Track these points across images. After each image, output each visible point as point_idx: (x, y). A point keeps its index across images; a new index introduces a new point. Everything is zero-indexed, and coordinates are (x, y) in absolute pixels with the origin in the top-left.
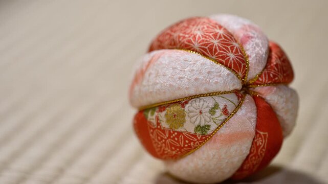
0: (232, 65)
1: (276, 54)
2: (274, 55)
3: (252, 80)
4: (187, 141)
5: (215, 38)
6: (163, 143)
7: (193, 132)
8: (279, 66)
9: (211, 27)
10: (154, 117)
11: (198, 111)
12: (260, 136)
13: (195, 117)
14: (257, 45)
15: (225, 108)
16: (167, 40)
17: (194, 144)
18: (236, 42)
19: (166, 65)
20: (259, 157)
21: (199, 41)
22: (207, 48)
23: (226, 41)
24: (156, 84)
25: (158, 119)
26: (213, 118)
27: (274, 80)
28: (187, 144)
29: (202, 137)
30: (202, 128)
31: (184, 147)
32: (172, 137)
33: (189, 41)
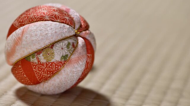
0: (69, 22)
4: (57, 67)
5: (55, 11)
6: (43, 71)
9: (49, 8)
10: (35, 59)
11: (61, 48)
12: (89, 57)
13: (60, 52)
15: (73, 44)
17: (60, 67)
19: (35, 30)
21: (48, 14)
22: (53, 17)
23: (61, 12)
25: (38, 59)
26: (69, 50)
29: (64, 62)
30: (64, 56)
31: (55, 70)
32: (48, 66)
33: (42, 16)
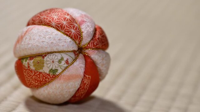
0: (73, 36)
1: (99, 32)
2: (98, 33)
3: (84, 45)
4: (44, 78)
5: (65, 20)
6: (31, 78)
7: (48, 72)
8: (100, 39)
9: (63, 14)
10: (26, 63)
11: (52, 61)
12: (86, 78)
13: (50, 64)
14: (88, 26)
15: (67, 60)
16: (37, 20)
17: (48, 79)
18: (76, 23)
19: (36, 33)
20: (85, 90)
21: (55, 21)
22: (59, 25)
23: (70, 23)
24: (29, 44)
25: (28, 64)
26: (60, 66)
27: (96, 47)
28: (44, 79)
29: (53, 76)
30: (53, 70)
31: (43, 81)
32: (36, 75)
33: (50, 21)
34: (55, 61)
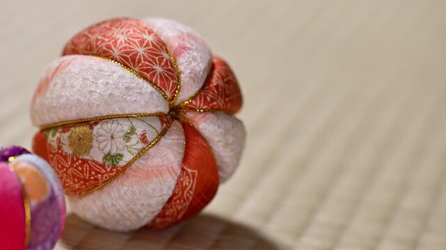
0: (159, 81)
1: (220, 73)
2: (216, 74)
3: (183, 102)
4: (93, 173)
5: (141, 45)
6: (65, 172)
7: (100, 160)
8: (220, 87)
9: (138, 31)
10: (55, 139)
11: (109, 135)
12: (188, 174)
13: (105, 143)
14: (194, 59)
15: (143, 135)
16: (82, 43)
17: (102, 177)
18: (167, 52)
19: (76, 74)
20: (185, 201)
21: (120, 47)
22: (128, 56)
23: (154, 50)
24: (60, 97)
25: (59, 140)
26: (127, 146)
27: (211, 105)
28: (94, 176)
29: (112, 168)
30: (112, 157)
31: (90, 179)
32: (75, 165)
33: (109, 47)
34: (116, 135)
